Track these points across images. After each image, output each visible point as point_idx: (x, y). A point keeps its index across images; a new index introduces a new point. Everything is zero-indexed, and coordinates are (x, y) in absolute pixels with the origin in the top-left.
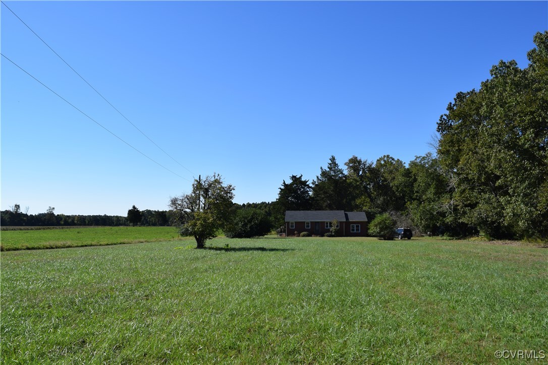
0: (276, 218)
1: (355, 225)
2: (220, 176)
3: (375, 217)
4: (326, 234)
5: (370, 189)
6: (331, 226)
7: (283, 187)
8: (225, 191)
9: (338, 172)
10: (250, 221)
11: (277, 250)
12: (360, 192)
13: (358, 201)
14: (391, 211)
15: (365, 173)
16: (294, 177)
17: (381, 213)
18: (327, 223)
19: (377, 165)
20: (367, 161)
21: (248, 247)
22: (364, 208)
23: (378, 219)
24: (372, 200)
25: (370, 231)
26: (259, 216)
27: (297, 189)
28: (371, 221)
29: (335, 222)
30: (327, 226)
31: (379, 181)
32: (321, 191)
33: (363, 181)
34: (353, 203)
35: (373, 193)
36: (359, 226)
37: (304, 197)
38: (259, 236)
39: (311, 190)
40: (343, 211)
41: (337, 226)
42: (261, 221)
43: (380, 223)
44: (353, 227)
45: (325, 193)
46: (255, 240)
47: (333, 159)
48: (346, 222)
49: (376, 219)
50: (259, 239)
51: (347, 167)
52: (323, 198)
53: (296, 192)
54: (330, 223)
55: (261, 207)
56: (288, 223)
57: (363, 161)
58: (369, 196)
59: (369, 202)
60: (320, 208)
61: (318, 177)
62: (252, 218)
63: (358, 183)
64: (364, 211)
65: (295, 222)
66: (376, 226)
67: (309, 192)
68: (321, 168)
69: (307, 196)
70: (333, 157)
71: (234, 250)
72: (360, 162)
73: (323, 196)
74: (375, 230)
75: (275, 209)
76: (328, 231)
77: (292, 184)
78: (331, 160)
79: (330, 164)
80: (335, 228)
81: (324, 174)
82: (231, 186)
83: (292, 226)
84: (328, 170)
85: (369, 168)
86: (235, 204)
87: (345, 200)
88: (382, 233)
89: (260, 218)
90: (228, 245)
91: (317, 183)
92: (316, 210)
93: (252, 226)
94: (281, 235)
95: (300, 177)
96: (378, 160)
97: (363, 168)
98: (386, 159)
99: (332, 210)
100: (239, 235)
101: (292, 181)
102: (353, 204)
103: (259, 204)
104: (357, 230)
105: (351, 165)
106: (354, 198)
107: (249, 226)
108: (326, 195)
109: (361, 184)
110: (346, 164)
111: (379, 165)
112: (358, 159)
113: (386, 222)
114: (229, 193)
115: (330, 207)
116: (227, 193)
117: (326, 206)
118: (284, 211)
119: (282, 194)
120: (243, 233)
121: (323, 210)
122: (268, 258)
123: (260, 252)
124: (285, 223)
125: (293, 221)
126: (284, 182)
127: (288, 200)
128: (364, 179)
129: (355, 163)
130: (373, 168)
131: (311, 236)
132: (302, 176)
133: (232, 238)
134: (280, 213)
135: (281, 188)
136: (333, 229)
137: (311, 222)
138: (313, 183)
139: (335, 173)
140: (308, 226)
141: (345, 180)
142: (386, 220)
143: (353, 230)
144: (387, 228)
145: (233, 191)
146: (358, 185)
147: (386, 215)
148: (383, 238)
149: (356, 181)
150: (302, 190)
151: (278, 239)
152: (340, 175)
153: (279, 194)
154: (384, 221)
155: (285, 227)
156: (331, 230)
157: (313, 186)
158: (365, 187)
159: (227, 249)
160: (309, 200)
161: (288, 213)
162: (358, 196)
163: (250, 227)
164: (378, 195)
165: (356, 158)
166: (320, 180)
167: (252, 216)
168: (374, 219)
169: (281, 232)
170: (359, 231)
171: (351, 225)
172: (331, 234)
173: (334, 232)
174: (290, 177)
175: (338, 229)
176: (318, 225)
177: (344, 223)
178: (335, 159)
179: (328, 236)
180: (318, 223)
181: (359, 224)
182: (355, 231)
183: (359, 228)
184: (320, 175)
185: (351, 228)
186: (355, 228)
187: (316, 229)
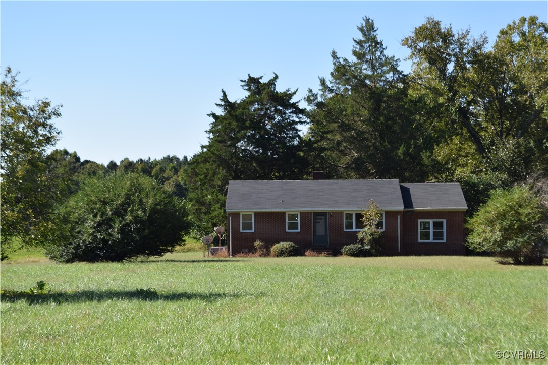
0: (200, 202)
1: (431, 221)
2: (13, 73)
3: (488, 196)
4: (345, 248)
5: (476, 116)
6: (360, 225)
7: (220, 112)
8: (30, 119)
9: (382, 65)
10: (120, 212)
11: (188, 297)
12: (446, 124)
13: (441, 153)
14: (537, 180)
15: (463, 68)
16: (252, 82)
17: (506, 186)
18: (349, 216)
19: (496, 46)
20: (468, 32)
21: (104, 288)
22: (459, 171)
23: (498, 202)
24: (481, 149)
25: (474, 240)
26: (147, 196)
27: (262, 118)
28: (477, 210)
29: (371, 212)
30: (349, 226)
31: (505, 90)
32: (333, 121)
33: (455, 93)
34: (425, 155)
35: (485, 129)
36: (441, 224)
37: (282, 141)
38: (149, 255)
39: (305, 119)
40: (396, 181)
41: (379, 225)
42: (154, 211)
43: (502, 216)
44: (426, 227)
45: (345, 127)
46: (132, 266)
47: (368, 28)
48: (404, 214)
49: (490, 203)
50: (144, 266)
51: (408, 51)
52: (339, 143)
53: (257, 125)
54: (359, 216)
55: (162, 170)
56: (236, 216)
57: (456, 33)
58: (475, 137)
59: (473, 155)
60: (328, 173)
61: (323, 82)
62: (128, 201)
63: (441, 100)
64: (458, 181)
65: (256, 214)
66: (491, 223)
67: (299, 127)
68: (334, 55)
69: (293, 138)
70: (367, 21)
71: (59, 298)
72: (446, 37)
73: (338, 137)
74: (489, 235)
75: (197, 175)
76: (353, 238)
77: (246, 103)
78: (362, 30)
79: (359, 43)
80: (374, 229)
81: (341, 71)
82: (47, 105)
83: (247, 226)
84: (353, 59)
85: (475, 55)
86: (87, 162)
87: (401, 151)
88: (509, 244)
89: (150, 201)
90: (41, 285)
91: (320, 99)
92: (318, 177)
93: (127, 225)
94: (214, 252)
95: (272, 83)
96: (503, 32)
97: (455, 55)
98: (526, 28)
99: (363, 177)
100: (89, 254)
101: (247, 94)
102: (426, 161)
103: (156, 163)
104: (438, 235)
105: (421, 45)
106: (430, 143)
107: (117, 226)
108: (347, 134)
109: (451, 100)
110: (405, 42)
111: (507, 46)
112: (442, 26)
113: (521, 211)
114: (44, 125)
115: (360, 170)
116: (35, 125)
117: (348, 167)
118: (225, 182)
119: (218, 131)
120: (101, 249)
121: (341, 178)
122: (151, 324)
123: (135, 303)
124: (225, 217)
125: (251, 211)
126: (225, 95)
127: (236, 147)
128: (460, 86)
129: (433, 40)
130: (488, 57)
131: (302, 254)
132: (276, 77)
133: (67, 261)
134: (213, 186)
135: (214, 115)
136: (365, 233)
137: (303, 214)
138: (309, 100)
139: (373, 68)
140: (293, 226)
141: (404, 92)
142: (520, 206)
143: (427, 236)
144: (523, 229)
145: (53, 121)
146: (441, 105)
147: (520, 191)
148: (510, 260)
149: (437, 92)
150: (278, 118)
151: (203, 264)
152: (390, 76)
153: (210, 131)
154: (515, 209)
155: (227, 231)
156: (360, 236)
157: (309, 108)
158: (464, 113)
159: (38, 297)
160: (298, 148)
161: (235, 186)
162: (441, 137)
163: (121, 231)
164: (499, 134)
165: (438, 23)
166: (331, 91)
167: (128, 196)
168: (484, 202)
169: (216, 241)
170: (443, 239)
171: (419, 221)
172: (359, 248)
173: (370, 241)
174: (242, 81)
175: (382, 233)
176: (322, 222)
177: (399, 217)
178: (376, 26)
179: (351, 253)
180: (323, 217)
181: (444, 219)
182: (431, 240)
183: (443, 229)
184: (331, 76)
185: (419, 231)
186: (431, 231)
187: (318, 234)
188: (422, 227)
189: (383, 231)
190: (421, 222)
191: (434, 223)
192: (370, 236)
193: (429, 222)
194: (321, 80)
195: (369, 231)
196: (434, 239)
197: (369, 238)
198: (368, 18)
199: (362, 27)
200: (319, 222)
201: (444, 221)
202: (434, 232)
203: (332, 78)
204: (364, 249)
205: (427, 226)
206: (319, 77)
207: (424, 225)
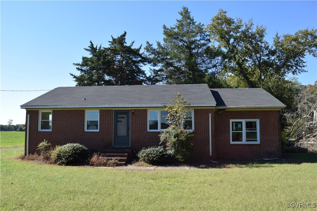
1: (244, 121)
4: (143, 153)
7: (89, 55)
30: (154, 125)
36: (254, 124)
40: (205, 85)
41: (188, 124)
47: (185, 12)
48: (215, 113)
56: (34, 114)
61: (159, 44)
65: (54, 112)
70: (184, 9)
76: (154, 140)
78: (181, 14)
79: (180, 21)
80: (180, 128)
83: (45, 126)
104: (251, 136)
132: (126, 34)
136: (169, 134)
137: (102, 112)
143: (237, 137)
156: (162, 137)
170: (256, 141)
171: (231, 121)
172: (160, 153)
173: (174, 143)
174: (109, 42)
175: (190, 133)
176: (124, 121)
177: (210, 115)
178: (189, 11)
179: (149, 160)
180: (125, 116)
181: (258, 118)
182: (244, 141)
183: (256, 130)
184: (163, 41)
185: (231, 131)
186: (244, 131)
187: (119, 134)
188: (234, 127)
189: (191, 131)
190: (233, 122)
191: (247, 123)
192: (175, 137)
193: (241, 123)
194: (157, 43)
195: (174, 131)
196: (247, 141)
197: (173, 140)
198: (185, 7)
199: (181, 12)
200: (121, 121)
201: (258, 121)
202: (247, 133)
203: (164, 43)
204: (166, 154)
205: (239, 126)
206: (156, 41)
207: (236, 126)
